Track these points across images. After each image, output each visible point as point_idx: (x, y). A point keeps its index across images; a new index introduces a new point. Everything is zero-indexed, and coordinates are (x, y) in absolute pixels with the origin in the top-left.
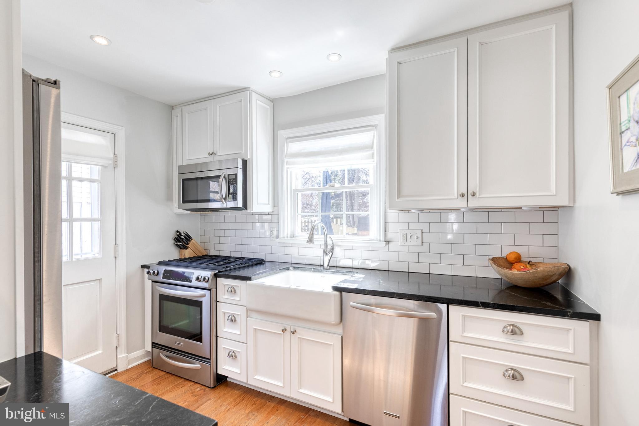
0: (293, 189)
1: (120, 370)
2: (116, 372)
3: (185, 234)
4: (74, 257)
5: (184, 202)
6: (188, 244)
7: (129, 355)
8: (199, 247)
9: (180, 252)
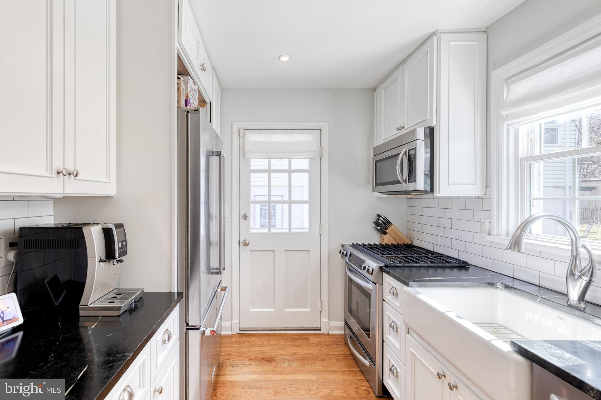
1: (324, 331)
2: (320, 332)
3: (383, 219)
4: (293, 231)
5: (377, 185)
6: (386, 229)
7: (330, 322)
8: (400, 234)
9: (381, 237)
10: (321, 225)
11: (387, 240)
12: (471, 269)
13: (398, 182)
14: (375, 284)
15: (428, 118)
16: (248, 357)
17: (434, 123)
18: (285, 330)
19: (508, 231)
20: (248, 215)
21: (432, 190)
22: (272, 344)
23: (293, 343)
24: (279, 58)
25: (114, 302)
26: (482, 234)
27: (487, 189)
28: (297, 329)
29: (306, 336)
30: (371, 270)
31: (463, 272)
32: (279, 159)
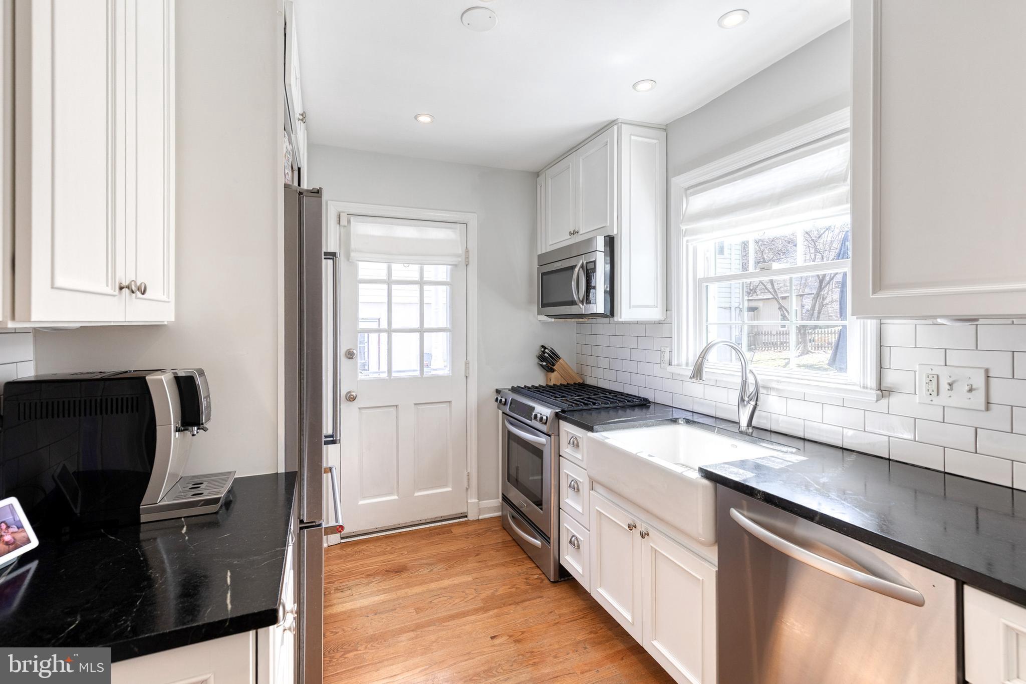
0: (698, 277)
1: (471, 517)
2: (466, 519)
3: (551, 351)
4: (426, 373)
5: (544, 305)
6: (554, 365)
7: (480, 502)
8: (570, 371)
9: (546, 376)
10: (467, 363)
11: (555, 379)
12: (652, 407)
13: (573, 303)
14: (549, 436)
15: (608, 225)
16: (363, 574)
17: (615, 232)
18: (415, 525)
19: (687, 359)
20: (355, 351)
21: (612, 314)
22: (399, 548)
23: (430, 541)
24: (416, 117)
25: (202, 494)
26: (662, 365)
27: (668, 312)
28: (434, 520)
29: (447, 528)
30: (545, 418)
31: (644, 411)
32: (405, 265)
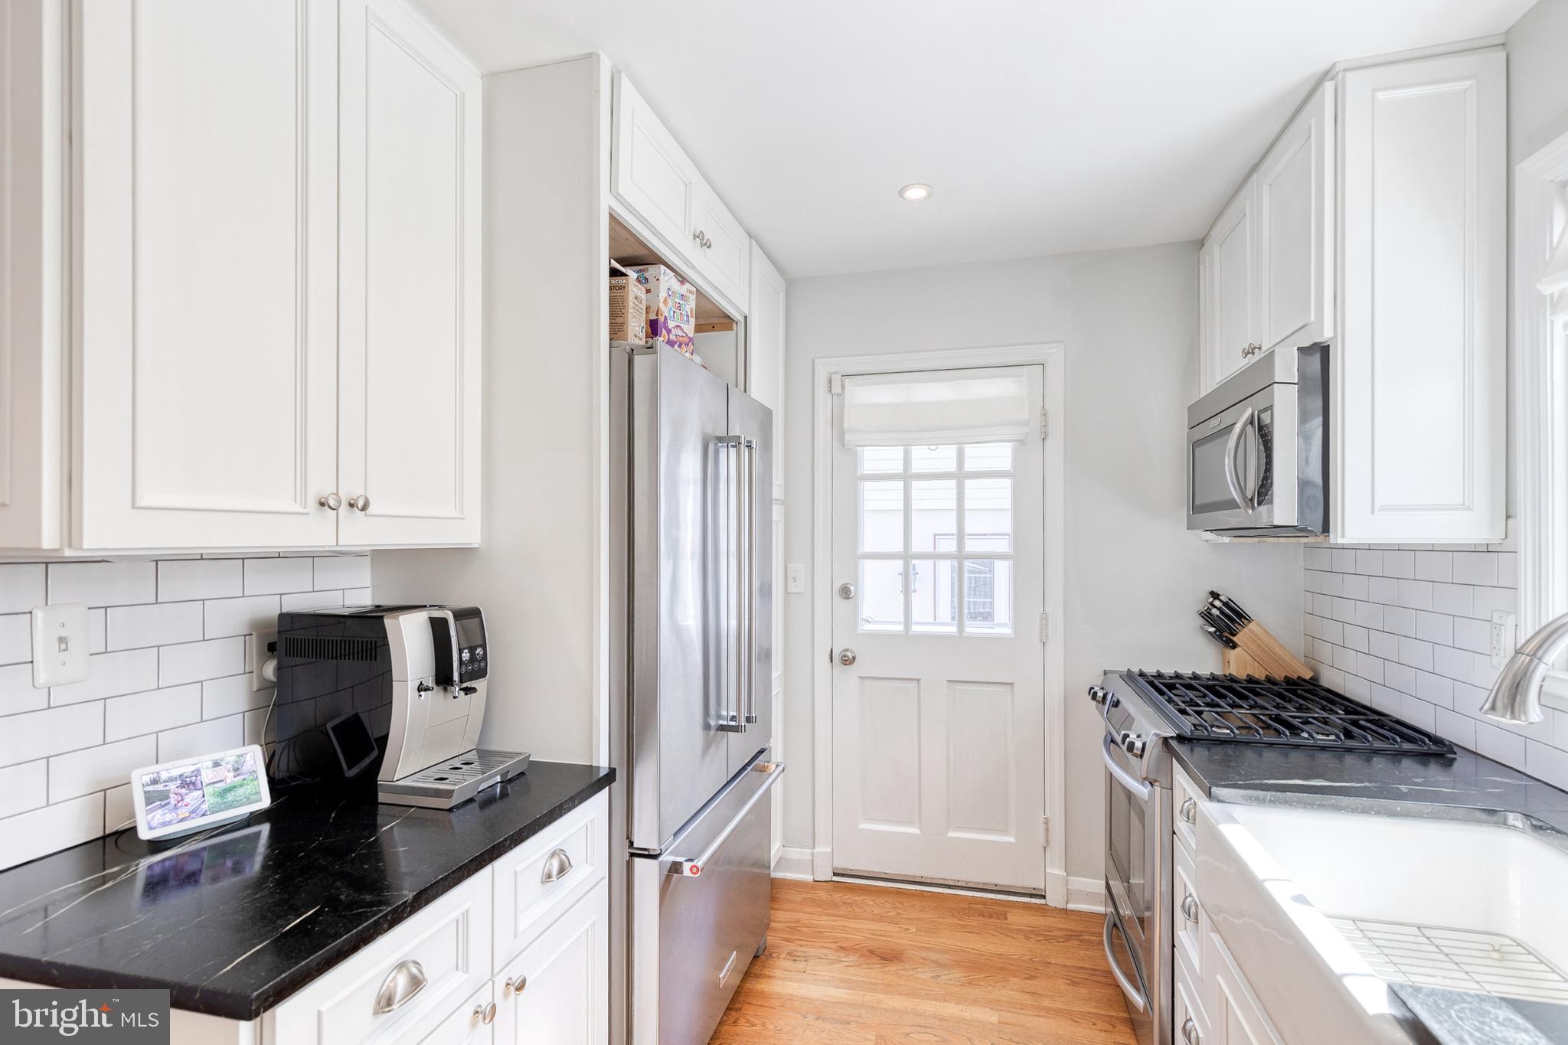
1: (1054, 899)
2: (1042, 901)
4: (967, 630)
5: (1198, 509)
6: (1234, 634)
7: (1069, 878)
8: (1278, 650)
9: (1223, 655)
10: (1044, 617)
11: (1239, 664)
17: (1330, 334)
18: (950, 887)
20: (852, 588)
23: (962, 923)
24: (900, 193)
28: (981, 886)
29: (1000, 908)
32: (931, 447)
